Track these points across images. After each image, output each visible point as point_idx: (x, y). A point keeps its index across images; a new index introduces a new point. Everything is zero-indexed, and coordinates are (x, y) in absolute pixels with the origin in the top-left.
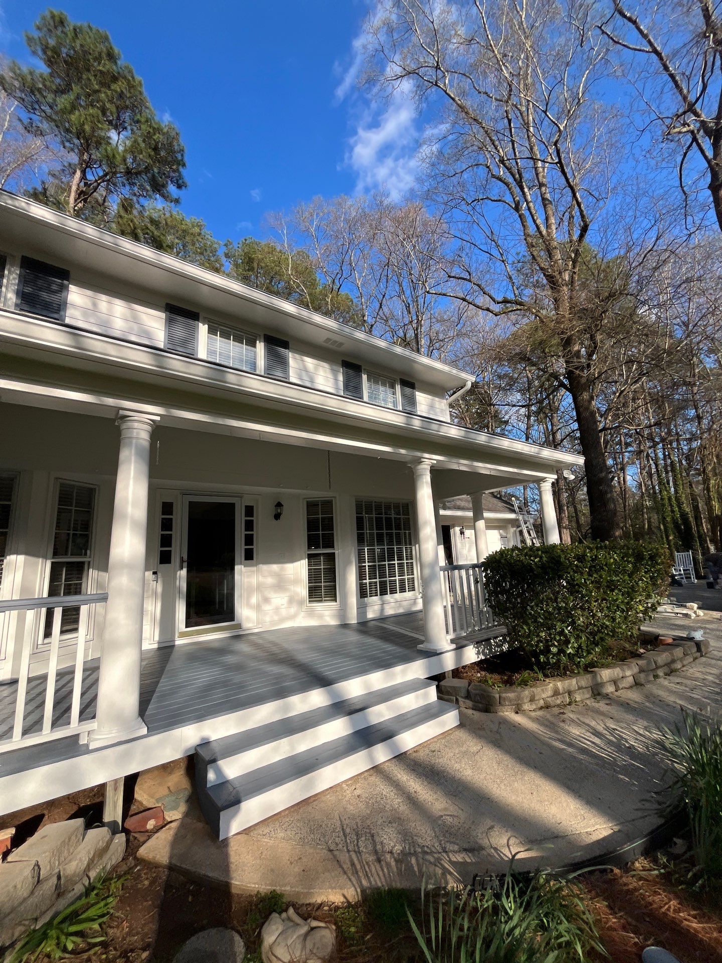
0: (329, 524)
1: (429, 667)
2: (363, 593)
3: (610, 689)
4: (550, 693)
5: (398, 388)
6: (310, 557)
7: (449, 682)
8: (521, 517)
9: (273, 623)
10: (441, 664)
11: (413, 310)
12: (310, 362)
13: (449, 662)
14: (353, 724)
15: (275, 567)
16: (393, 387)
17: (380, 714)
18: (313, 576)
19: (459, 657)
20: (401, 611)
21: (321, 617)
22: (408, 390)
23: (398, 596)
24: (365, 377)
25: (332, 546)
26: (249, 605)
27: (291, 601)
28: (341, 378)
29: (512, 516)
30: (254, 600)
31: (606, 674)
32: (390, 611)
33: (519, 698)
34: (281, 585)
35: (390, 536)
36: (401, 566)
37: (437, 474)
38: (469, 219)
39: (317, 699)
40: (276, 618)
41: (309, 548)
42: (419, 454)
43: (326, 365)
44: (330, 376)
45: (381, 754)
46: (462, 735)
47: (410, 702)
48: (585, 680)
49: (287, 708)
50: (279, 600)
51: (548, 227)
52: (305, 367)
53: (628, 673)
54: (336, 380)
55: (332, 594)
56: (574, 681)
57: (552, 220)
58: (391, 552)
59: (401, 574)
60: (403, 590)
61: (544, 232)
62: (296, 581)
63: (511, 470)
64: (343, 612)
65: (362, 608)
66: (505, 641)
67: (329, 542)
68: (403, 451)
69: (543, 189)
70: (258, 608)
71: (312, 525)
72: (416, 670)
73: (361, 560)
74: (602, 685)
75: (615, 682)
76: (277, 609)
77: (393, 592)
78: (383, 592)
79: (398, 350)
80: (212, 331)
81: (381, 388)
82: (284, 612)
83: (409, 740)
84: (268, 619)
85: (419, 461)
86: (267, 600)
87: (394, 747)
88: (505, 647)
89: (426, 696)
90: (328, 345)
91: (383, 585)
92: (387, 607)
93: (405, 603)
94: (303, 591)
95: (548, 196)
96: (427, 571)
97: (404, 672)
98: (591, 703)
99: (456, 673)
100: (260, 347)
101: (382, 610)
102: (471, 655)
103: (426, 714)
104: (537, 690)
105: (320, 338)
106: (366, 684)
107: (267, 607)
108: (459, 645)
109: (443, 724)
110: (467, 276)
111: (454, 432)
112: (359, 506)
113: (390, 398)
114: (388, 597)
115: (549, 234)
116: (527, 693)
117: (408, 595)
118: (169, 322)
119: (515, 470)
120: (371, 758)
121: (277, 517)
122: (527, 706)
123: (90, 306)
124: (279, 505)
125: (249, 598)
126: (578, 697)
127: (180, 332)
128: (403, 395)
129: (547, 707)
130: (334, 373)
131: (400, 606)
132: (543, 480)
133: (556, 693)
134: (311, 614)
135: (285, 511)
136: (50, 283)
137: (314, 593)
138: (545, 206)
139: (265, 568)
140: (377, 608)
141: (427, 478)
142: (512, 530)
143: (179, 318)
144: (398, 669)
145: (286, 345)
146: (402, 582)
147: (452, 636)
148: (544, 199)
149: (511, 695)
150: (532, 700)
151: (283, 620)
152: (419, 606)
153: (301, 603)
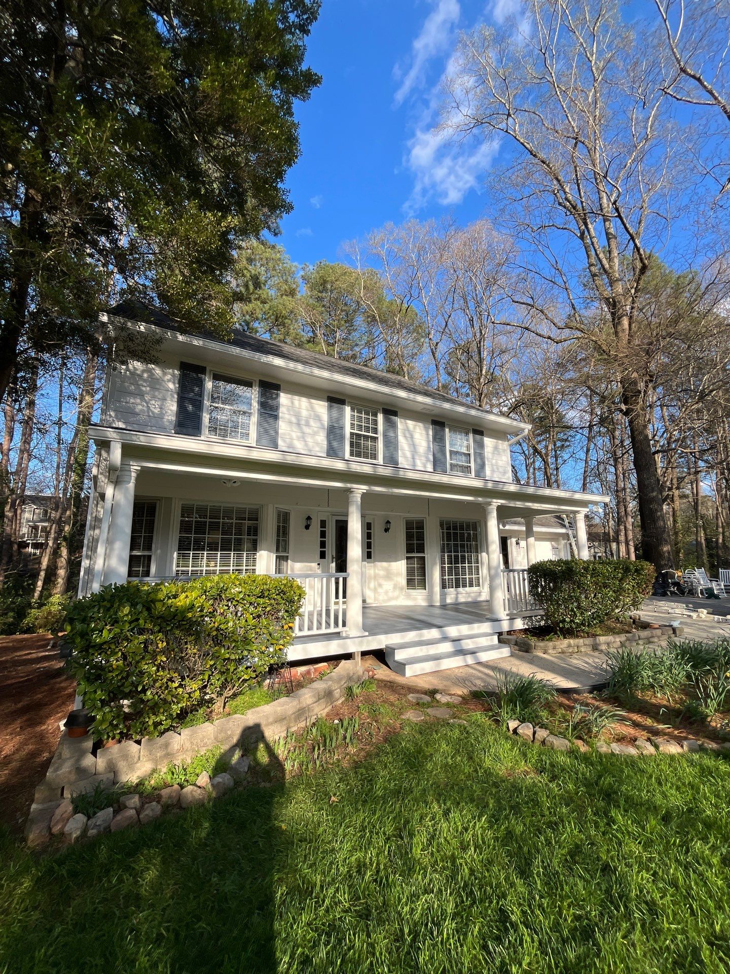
0: (421, 537)
1: (493, 628)
2: (444, 586)
3: (603, 647)
4: (565, 645)
5: (471, 436)
6: (408, 558)
7: (505, 636)
8: (570, 532)
9: (384, 601)
10: (500, 626)
12: (410, 423)
13: (505, 626)
14: (455, 647)
15: (385, 564)
16: (467, 434)
17: (468, 644)
18: (410, 572)
19: (511, 625)
20: (470, 600)
21: (415, 599)
22: (478, 437)
23: (468, 589)
24: (447, 430)
25: (423, 552)
26: (369, 588)
27: (395, 587)
28: (431, 433)
29: (563, 531)
30: (372, 585)
31: (602, 639)
32: (462, 599)
33: (546, 646)
34: (389, 576)
35: (463, 546)
36: (470, 568)
37: (500, 509)
38: (533, 247)
39: (434, 633)
40: (386, 598)
41: (408, 552)
42: (489, 500)
43: (421, 424)
44: (424, 432)
45: (470, 660)
46: (512, 659)
47: (483, 642)
48: (589, 641)
49: (421, 635)
50: (388, 585)
51: (610, 260)
52: (407, 427)
53: (618, 640)
54: (428, 434)
55: (423, 584)
56: (581, 641)
57: (615, 253)
58: (463, 557)
59: (471, 573)
60: (471, 585)
61: (607, 266)
62: (398, 574)
63: (553, 506)
64: (430, 597)
65: (443, 596)
66: (542, 619)
67: (421, 549)
68: (480, 499)
69: (607, 223)
70: (375, 590)
71: (409, 536)
72: (486, 627)
73: (443, 562)
74: (599, 645)
75: (608, 644)
76: (386, 592)
77: (465, 586)
78: (457, 586)
79: (473, 412)
80: (353, 410)
81: (459, 437)
82: (390, 594)
83: (484, 657)
84: (381, 598)
85: (489, 504)
86: (380, 585)
87: (476, 658)
88: (543, 623)
89: (492, 640)
90: (424, 411)
91: (457, 580)
92: (460, 596)
93: (472, 595)
94: (403, 581)
95: (612, 231)
96: (493, 572)
97: (479, 627)
98: (592, 653)
99: (509, 633)
100: (380, 417)
101: (457, 598)
102: (519, 624)
103: (492, 648)
104: (558, 643)
105: (419, 408)
106: (459, 631)
107: (380, 590)
108: (512, 619)
109: (502, 653)
110: (530, 301)
111: (513, 488)
112: (442, 525)
113: (465, 443)
114: (461, 589)
115: (611, 267)
116: (551, 644)
117: (475, 589)
118: (330, 408)
119: (556, 507)
120: (465, 660)
121: (387, 530)
122: (550, 651)
123: (290, 404)
124: (388, 522)
125: (369, 583)
126: (583, 650)
127: (335, 413)
128: (475, 441)
129: (563, 652)
130: (427, 429)
131: (469, 596)
132: (578, 512)
133: (569, 646)
134: (408, 596)
135: (392, 526)
136: (272, 394)
137: (410, 583)
138: (608, 239)
139: (379, 564)
140: (453, 596)
141: (495, 514)
142: (563, 542)
143: (335, 405)
144: (476, 625)
145: (395, 414)
146: (471, 580)
147: (507, 612)
148: (607, 234)
149: (542, 644)
150: (554, 648)
151: (390, 599)
152: (484, 596)
153: (402, 589)
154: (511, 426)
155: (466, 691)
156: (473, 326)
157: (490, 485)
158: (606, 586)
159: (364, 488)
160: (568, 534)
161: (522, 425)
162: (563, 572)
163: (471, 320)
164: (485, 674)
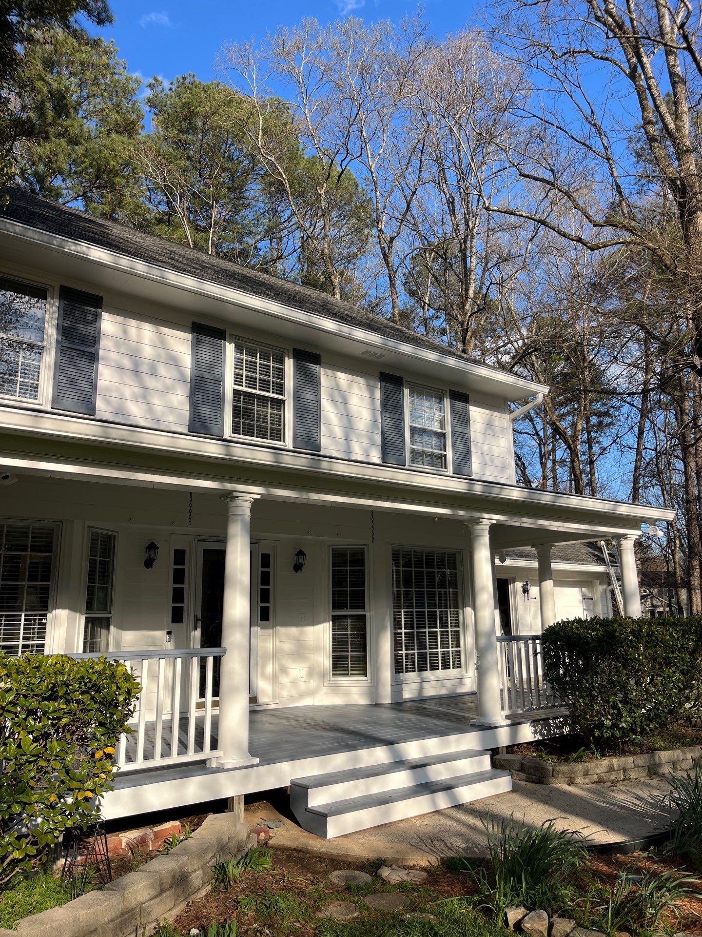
0: (359, 580)
1: (483, 740)
2: (398, 668)
3: (666, 770)
4: (604, 769)
5: (447, 402)
6: (335, 619)
7: (503, 756)
8: (612, 571)
9: (291, 698)
10: (495, 738)
11: (460, 212)
12: (343, 378)
13: (503, 738)
14: (415, 778)
15: (293, 630)
16: (440, 399)
17: (439, 773)
18: (338, 644)
19: (514, 734)
20: (444, 692)
21: (347, 694)
22: (459, 405)
23: (440, 673)
24: (406, 391)
25: (363, 607)
26: (263, 675)
27: (311, 673)
28: (378, 395)
29: (600, 568)
30: (269, 669)
31: (664, 756)
32: (430, 691)
33: (572, 771)
34: (300, 652)
35: (431, 595)
36: (445, 634)
37: (494, 529)
38: (555, 85)
39: (379, 755)
40: (294, 693)
41: (335, 607)
42: (477, 514)
43: (361, 380)
44: (366, 394)
45: (442, 801)
46: (515, 796)
47: (465, 767)
48: (642, 760)
49: (356, 760)
50: (298, 670)
51: (677, 117)
52: (337, 385)
53: (689, 756)
54: (373, 398)
55: (361, 665)
56: (630, 759)
57: (684, 107)
58: (433, 615)
59: (445, 645)
60: (446, 666)
61: (672, 126)
62: (318, 649)
63: (582, 527)
64: (374, 689)
65: (397, 686)
66: (565, 723)
67: (359, 601)
68: (461, 513)
69: (671, 58)
70: (274, 679)
71: (338, 579)
72: (470, 741)
73: (397, 625)
74: (659, 765)
75: (674, 763)
76: (295, 682)
77: (434, 668)
78: (422, 668)
79: (451, 362)
80: (239, 349)
81: (427, 404)
82: (303, 686)
83: (467, 794)
84: (285, 693)
85: (477, 521)
86: (284, 670)
87: (453, 798)
88: (566, 730)
89: (481, 763)
90: (366, 357)
91: (422, 657)
92: (426, 685)
93: (448, 683)
94: (325, 661)
95: (679, 70)
96: (483, 641)
97: (458, 741)
98: (648, 781)
99: (510, 749)
100: (289, 365)
101: (421, 689)
102: (527, 733)
103: (479, 778)
104: (591, 765)
105: (358, 350)
106: (423, 749)
107: (284, 680)
108: (515, 723)
109: (497, 786)
110: (548, 176)
112: (395, 557)
113: (437, 415)
114: (428, 674)
115: (678, 128)
116: (580, 767)
117: (453, 672)
118: (196, 344)
119: (588, 527)
120: (434, 803)
121: (298, 567)
122: (580, 780)
123: (120, 334)
124: (301, 553)
125: (264, 666)
126: (633, 775)
127: (206, 355)
128: (454, 412)
129: (600, 781)
130: (371, 389)
131: (443, 686)
132: (624, 536)
133: (611, 769)
134: (335, 689)
135: (308, 562)
136: (85, 313)
137: (340, 665)
138: (674, 84)
139: (282, 630)
140: (415, 686)
141: (485, 539)
142: (600, 588)
143: (206, 339)
144: (453, 738)
145: (316, 359)
146: (446, 656)
147: (507, 712)
148: (672, 75)
149: (564, 768)
150: (586, 774)
151: (302, 695)
152: (469, 685)
153: (323, 676)
154: (513, 387)
155: (434, 860)
156: (453, 212)
157: (478, 489)
158: (668, 663)
159: (257, 491)
160: (607, 575)
161: (534, 387)
162: (598, 639)
163: (451, 202)
164: (469, 826)
